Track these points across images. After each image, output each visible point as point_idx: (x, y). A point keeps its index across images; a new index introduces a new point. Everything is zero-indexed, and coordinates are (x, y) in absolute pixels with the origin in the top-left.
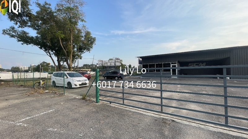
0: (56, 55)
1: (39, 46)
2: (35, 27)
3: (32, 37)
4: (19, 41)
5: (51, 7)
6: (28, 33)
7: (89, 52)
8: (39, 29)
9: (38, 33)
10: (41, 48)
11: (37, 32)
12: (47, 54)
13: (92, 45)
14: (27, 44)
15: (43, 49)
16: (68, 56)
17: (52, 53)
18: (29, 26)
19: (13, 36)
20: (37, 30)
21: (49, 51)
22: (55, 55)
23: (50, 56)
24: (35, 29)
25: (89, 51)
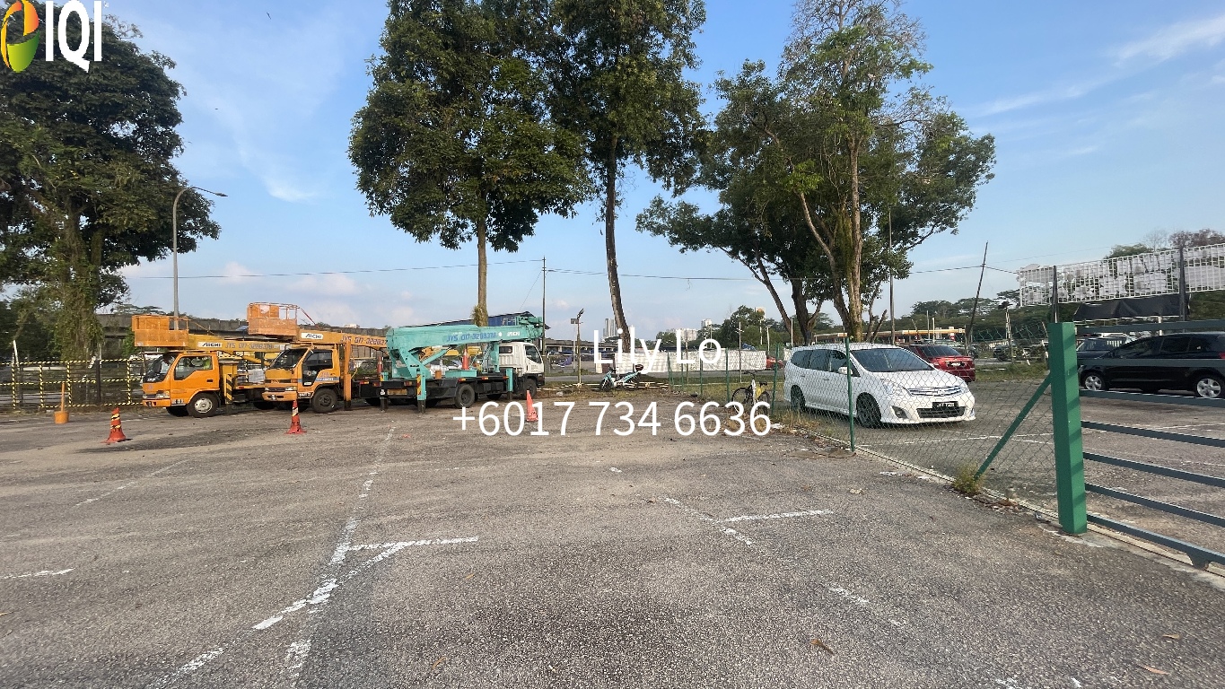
0: (788, 272)
1: (729, 249)
2: (715, 179)
3: (709, 219)
4: (674, 241)
5: (764, 74)
6: (695, 209)
7: (949, 229)
8: (727, 180)
9: (723, 199)
10: (734, 254)
11: (722, 194)
12: (757, 276)
13: (970, 183)
14: (695, 249)
15: (742, 257)
16: (843, 268)
17: (773, 266)
18: (698, 182)
19: (658, 230)
20: (722, 186)
21: (760, 263)
22: (782, 274)
23: (767, 283)
24: (714, 184)
25: (952, 225)
